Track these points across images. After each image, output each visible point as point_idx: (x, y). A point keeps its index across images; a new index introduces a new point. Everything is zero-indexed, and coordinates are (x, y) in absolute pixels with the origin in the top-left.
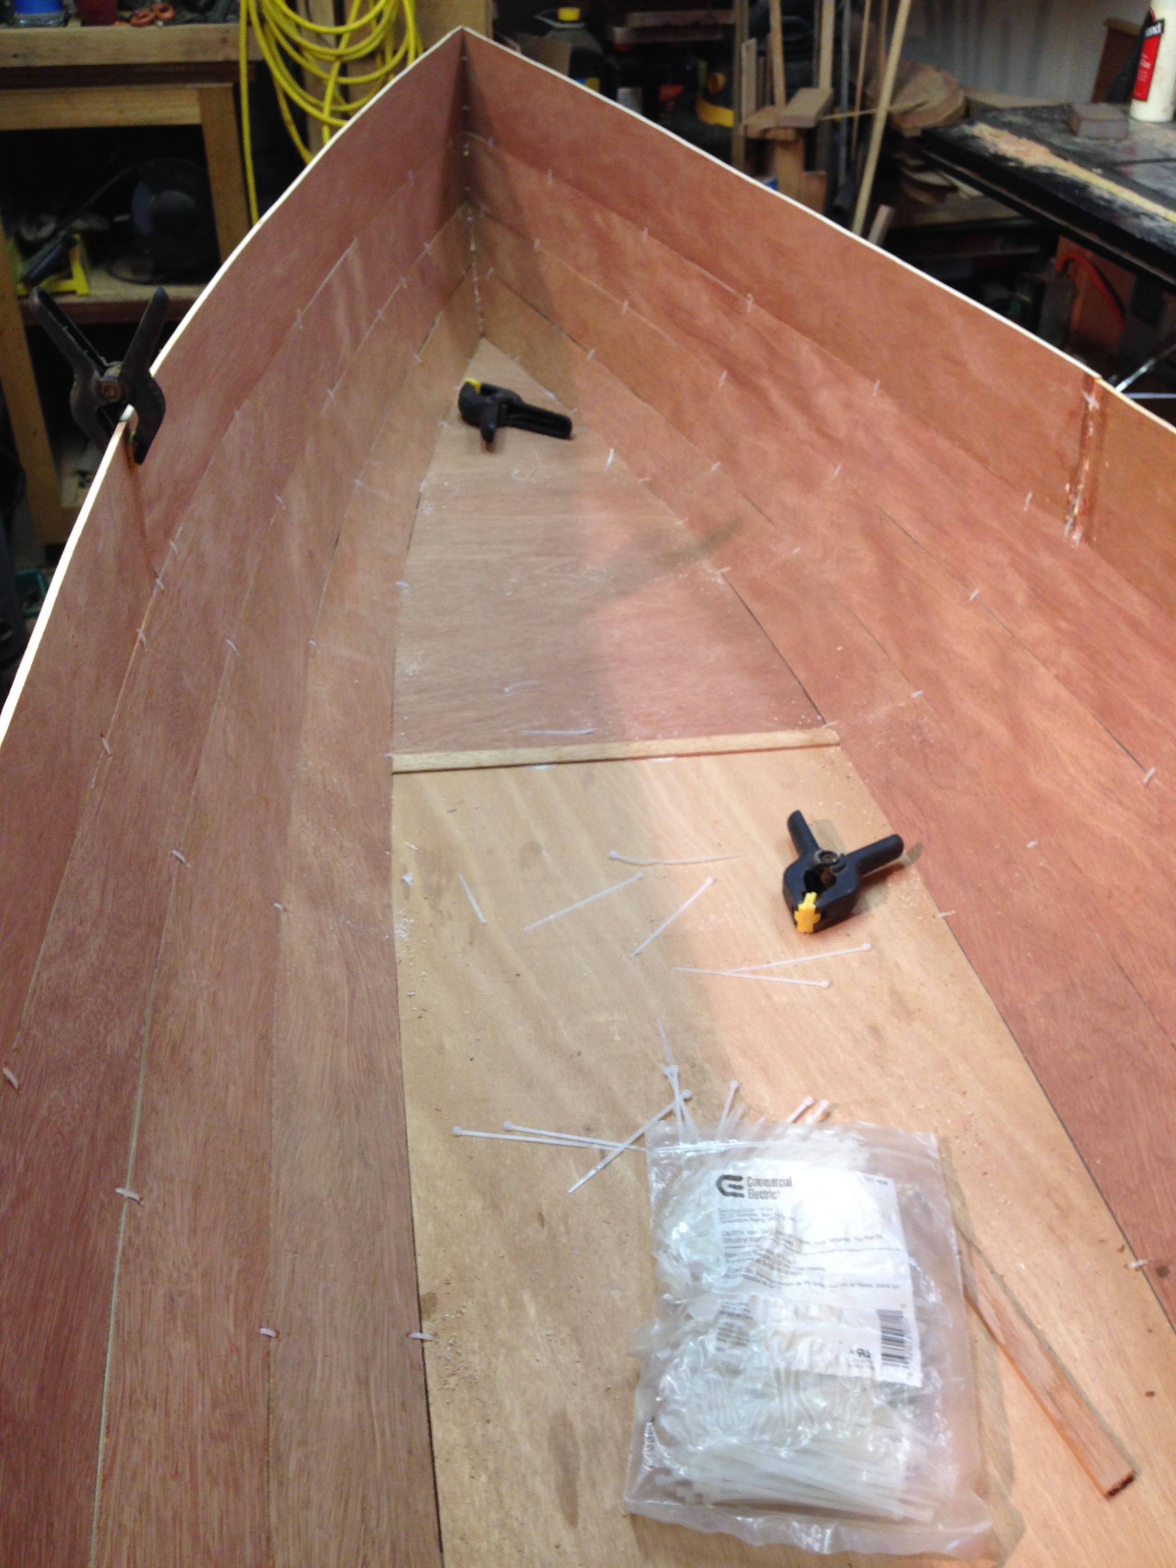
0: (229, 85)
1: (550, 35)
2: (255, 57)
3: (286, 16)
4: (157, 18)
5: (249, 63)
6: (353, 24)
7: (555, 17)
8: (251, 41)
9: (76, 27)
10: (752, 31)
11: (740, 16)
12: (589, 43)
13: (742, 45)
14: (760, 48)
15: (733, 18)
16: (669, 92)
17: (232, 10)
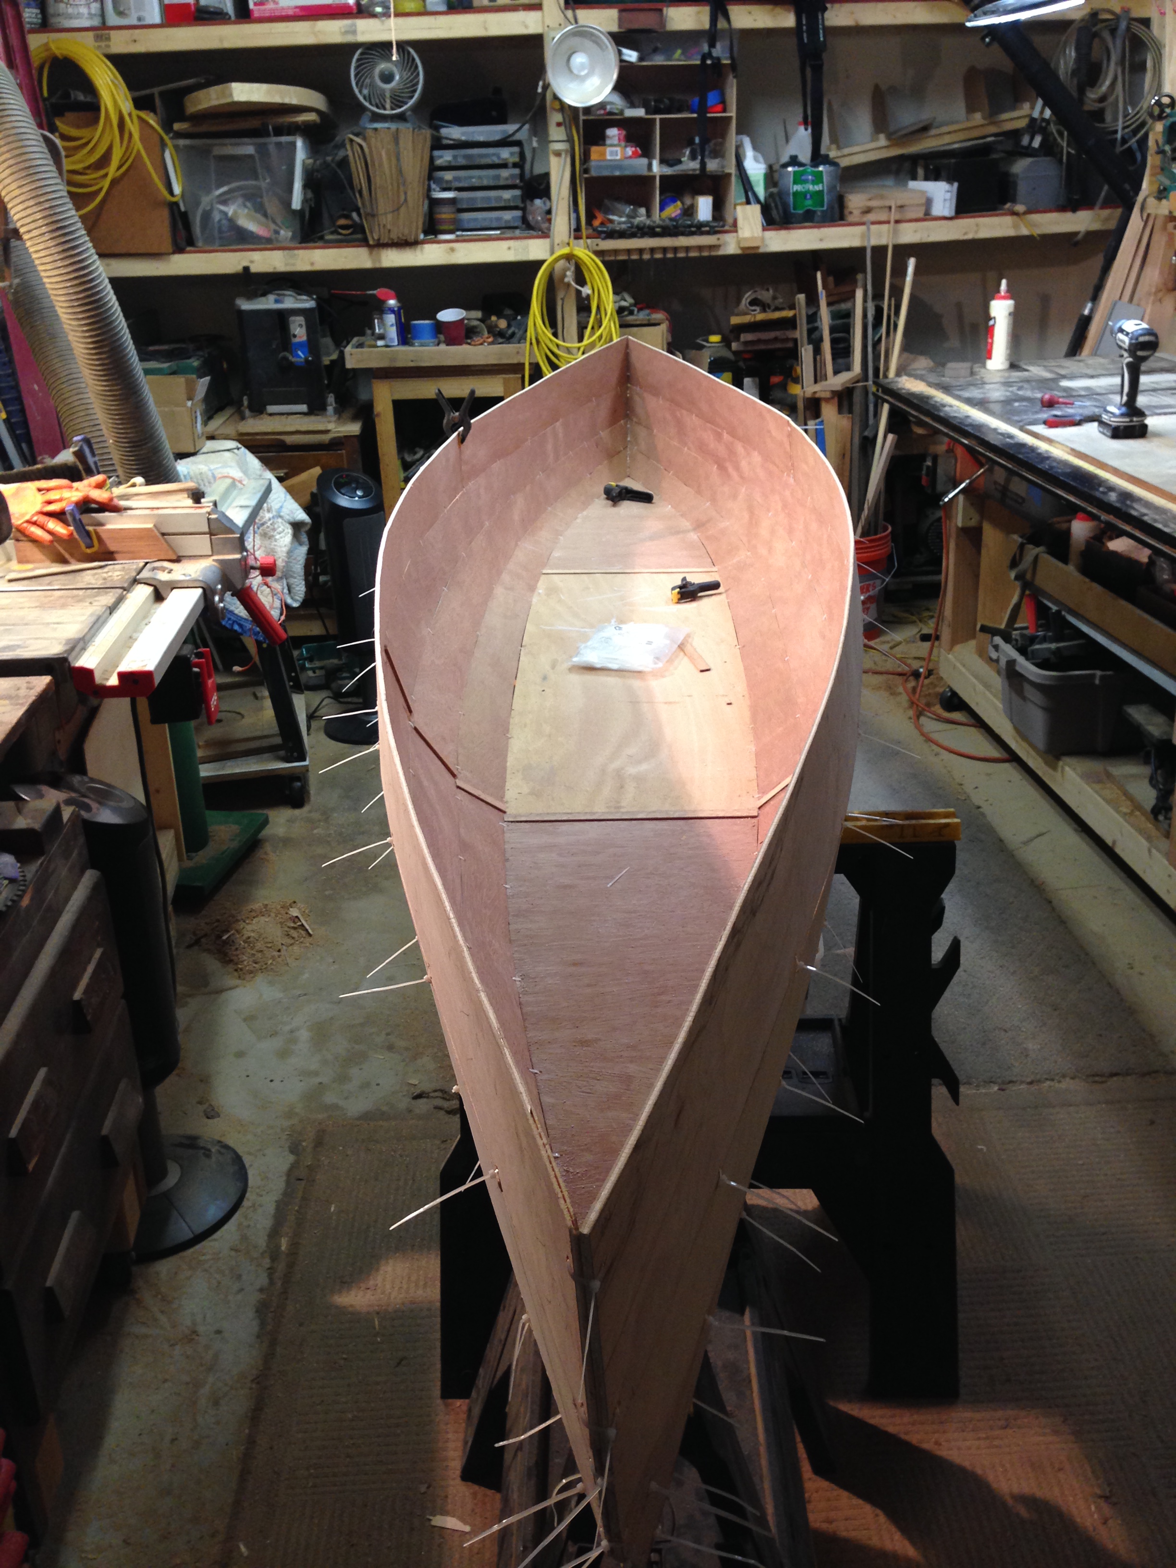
0: (520, 376)
1: (704, 350)
2: (533, 361)
3: (551, 340)
4: (485, 342)
5: (530, 364)
6: (586, 342)
7: (707, 341)
8: (531, 352)
9: (443, 347)
10: (810, 341)
11: (801, 333)
12: (726, 354)
13: (803, 350)
14: (817, 351)
15: (797, 334)
16: (775, 379)
17: (523, 338)
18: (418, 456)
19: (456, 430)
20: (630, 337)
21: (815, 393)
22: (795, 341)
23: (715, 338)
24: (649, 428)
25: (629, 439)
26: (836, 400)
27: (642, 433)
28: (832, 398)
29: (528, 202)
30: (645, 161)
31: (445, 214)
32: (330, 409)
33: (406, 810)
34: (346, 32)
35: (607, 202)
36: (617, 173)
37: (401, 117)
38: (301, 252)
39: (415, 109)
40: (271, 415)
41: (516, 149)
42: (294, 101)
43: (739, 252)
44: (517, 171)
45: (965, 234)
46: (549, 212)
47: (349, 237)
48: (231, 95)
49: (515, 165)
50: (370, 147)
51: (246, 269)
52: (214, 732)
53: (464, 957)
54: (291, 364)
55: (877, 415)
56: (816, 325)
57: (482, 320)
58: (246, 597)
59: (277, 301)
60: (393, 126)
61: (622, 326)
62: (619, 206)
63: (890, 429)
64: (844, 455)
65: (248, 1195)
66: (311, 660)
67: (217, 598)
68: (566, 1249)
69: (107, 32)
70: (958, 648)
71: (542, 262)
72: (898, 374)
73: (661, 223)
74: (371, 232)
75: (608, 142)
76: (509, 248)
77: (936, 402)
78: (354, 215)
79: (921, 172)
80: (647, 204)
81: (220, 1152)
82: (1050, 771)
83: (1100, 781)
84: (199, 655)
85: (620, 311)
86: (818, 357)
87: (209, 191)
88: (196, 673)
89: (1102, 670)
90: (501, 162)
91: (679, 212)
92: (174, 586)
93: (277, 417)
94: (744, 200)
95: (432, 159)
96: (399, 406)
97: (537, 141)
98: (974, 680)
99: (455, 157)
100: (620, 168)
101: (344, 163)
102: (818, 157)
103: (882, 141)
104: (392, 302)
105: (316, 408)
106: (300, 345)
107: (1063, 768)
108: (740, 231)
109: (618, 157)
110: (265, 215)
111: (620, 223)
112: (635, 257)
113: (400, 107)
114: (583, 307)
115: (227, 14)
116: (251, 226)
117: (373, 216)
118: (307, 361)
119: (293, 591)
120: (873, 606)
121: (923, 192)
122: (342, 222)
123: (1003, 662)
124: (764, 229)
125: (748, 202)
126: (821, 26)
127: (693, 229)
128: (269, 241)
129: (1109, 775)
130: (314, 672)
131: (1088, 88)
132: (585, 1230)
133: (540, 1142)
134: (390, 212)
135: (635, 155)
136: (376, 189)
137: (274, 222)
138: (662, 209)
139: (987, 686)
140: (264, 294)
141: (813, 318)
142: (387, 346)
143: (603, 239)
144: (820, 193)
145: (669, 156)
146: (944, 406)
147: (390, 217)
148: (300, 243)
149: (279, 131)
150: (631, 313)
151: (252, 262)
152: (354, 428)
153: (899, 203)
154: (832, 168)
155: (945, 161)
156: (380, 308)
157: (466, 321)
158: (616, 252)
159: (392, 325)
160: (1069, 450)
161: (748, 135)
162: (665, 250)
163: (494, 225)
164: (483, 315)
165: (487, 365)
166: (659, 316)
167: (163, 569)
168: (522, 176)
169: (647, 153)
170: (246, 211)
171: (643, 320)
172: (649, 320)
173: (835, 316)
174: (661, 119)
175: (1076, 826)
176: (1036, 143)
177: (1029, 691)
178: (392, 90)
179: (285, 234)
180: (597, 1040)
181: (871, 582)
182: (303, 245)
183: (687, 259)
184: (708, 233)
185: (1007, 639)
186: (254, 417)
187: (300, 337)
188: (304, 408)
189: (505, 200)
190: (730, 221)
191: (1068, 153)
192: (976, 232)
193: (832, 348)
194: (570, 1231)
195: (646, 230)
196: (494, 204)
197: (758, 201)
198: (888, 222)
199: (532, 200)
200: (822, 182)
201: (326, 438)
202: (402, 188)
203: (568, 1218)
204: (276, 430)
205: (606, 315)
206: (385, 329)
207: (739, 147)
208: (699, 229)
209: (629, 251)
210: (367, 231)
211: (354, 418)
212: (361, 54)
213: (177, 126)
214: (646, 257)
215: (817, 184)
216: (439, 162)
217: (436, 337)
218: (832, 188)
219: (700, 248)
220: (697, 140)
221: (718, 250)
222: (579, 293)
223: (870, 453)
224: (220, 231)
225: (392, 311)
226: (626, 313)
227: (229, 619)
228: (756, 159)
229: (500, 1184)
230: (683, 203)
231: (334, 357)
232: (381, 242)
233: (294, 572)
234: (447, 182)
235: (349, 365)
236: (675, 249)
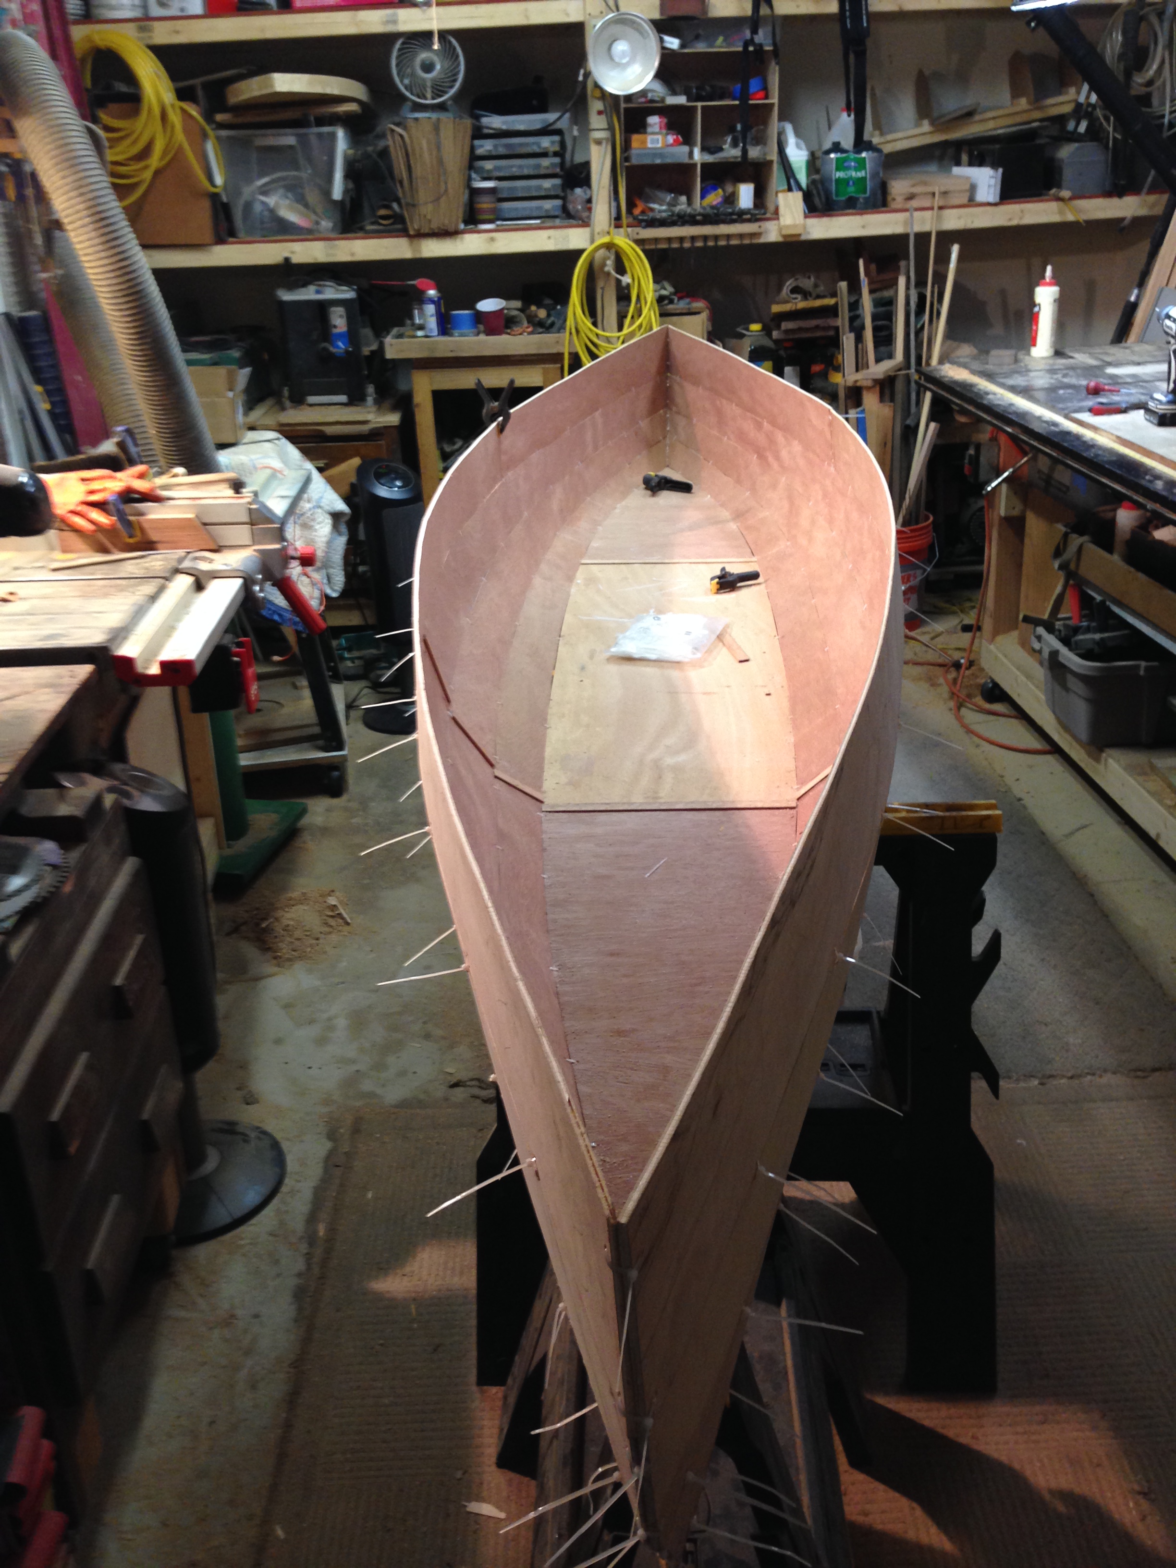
0: (559, 365)
1: (745, 338)
2: (572, 351)
3: (591, 330)
4: (524, 331)
5: (570, 354)
6: (626, 331)
7: (747, 329)
8: (571, 342)
9: (482, 337)
10: (852, 329)
11: (842, 321)
12: (767, 343)
13: (844, 338)
14: (859, 339)
15: (839, 322)
16: (816, 368)
17: (562, 328)
18: (456, 447)
19: (495, 420)
20: (670, 326)
21: (856, 381)
22: (837, 329)
23: (755, 327)
24: (688, 417)
25: (668, 429)
26: (878, 388)
27: (681, 422)
28: (873, 387)
29: (569, 191)
30: (686, 149)
31: (485, 204)
32: (370, 400)
33: (444, 800)
34: (388, 22)
35: (647, 190)
36: (658, 161)
37: (442, 107)
38: (341, 243)
39: (456, 98)
40: (311, 405)
41: (557, 138)
42: (335, 91)
43: (780, 239)
44: (557, 160)
45: (1010, 220)
46: (589, 201)
47: (388, 228)
48: (272, 86)
49: (556, 154)
50: (410, 137)
51: (287, 260)
52: (254, 721)
53: (501, 946)
54: (332, 356)
55: (919, 403)
56: (858, 313)
57: (521, 310)
58: (285, 587)
59: (318, 292)
60: (434, 116)
61: (662, 315)
62: (660, 194)
63: (932, 417)
64: (885, 444)
65: (287, 1181)
66: (349, 649)
67: (257, 588)
68: (603, 1237)
69: (148, 23)
70: (999, 638)
71: (581, 252)
72: (941, 362)
73: (702, 211)
74: (412, 223)
75: (649, 130)
76: (549, 238)
77: (980, 390)
78: (395, 206)
79: (965, 158)
80: (688, 192)
81: (259, 1139)
82: (1094, 763)
83: (1145, 774)
84: (239, 645)
85: (660, 300)
86: (860, 346)
87: (249, 181)
88: (237, 662)
89: (1147, 660)
90: (542, 151)
91: (720, 200)
92: (215, 575)
93: (316, 408)
94: (786, 187)
95: (472, 148)
96: (438, 396)
97: (578, 130)
98: (1015, 670)
99: (495, 146)
100: (661, 155)
101: (384, 153)
102: (860, 144)
103: (926, 126)
104: (432, 292)
105: (356, 399)
106: (340, 336)
107: (1106, 760)
108: (781, 219)
109: (660, 145)
110: (306, 206)
111: (660, 211)
112: (675, 245)
113: (441, 96)
114: (623, 296)
115: (268, 5)
116: (291, 215)
117: (414, 206)
118: (347, 352)
119: (332, 581)
120: (914, 597)
121: (968, 178)
122: (382, 212)
123: (1046, 654)
124: (806, 217)
125: (790, 189)
126: (864, 12)
127: (735, 217)
128: (309, 231)
129: (1153, 768)
130: (353, 662)
131: (1135, 73)
132: (623, 1219)
133: (578, 1131)
134: (431, 202)
135: (676, 143)
136: (416, 179)
137: (315, 213)
138: (703, 197)
139: (1029, 677)
140: (304, 285)
141: (855, 306)
142: (426, 336)
143: (644, 227)
144: (864, 179)
145: (711, 143)
146: (987, 393)
147: (430, 207)
148: (342, 233)
149: (321, 121)
150: (671, 302)
151: (293, 252)
152: (393, 419)
153: (943, 189)
154: (875, 154)
155: (991, 147)
156: (419, 298)
157: (506, 311)
158: (656, 240)
159: (432, 316)
160: (1114, 438)
161: (792, 122)
162: (705, 238)
163: (535, 214)
164: (523, 304)
165: (526, 355)
166: (699, 305)
167: (204, 559)
168: (562, 165)
169: (688, 140)
170: (287, 202)
171: (682, 309)
172: (689, 309)
173: (877, 303)
174: (703, 107)
175: (1119, 819)
176: (1082, 128)
177: (1072, 682)
178: (433, 80)
179: (326, 224)
180: (634, 1030)
181: (912, 572)
182: (344, 236)
183: (728, 247)
184: (749, 221)
185: (1050, 629)
186: (294, 408)
187: (341, 328)
188: (343, 398)
189: (546, 189)
190: (771, 208)
191: (1115, 138)
192: (1021, 218)
193: (874, 336)
194: (608, 1220)
195: (687, 218)
196: (534, 194)
197: (800, 188)
198: (932, 208)
199: (572, 188)
200: (865, 168)
201: (365, 428)
202: (442, 178)
203: (605, 1207)
204: (316, 421)
205: (646, 303)
206: (425, 320)
207: (781, 134)
208: (741, 216)
209: (669, 240)
210: (408, 220)
211: (394, 408)
212: (403, 43)
213: (219, 117)
214: (687, 245)
215: (860, 170)
216: (480, 152)
217: (476, 327)
218: (875, 175)
219: (741, 236)
220: (739, 127)
221: (759, 238)
222: (619, 282)
223: (912, 441)
224: (262, 222)
225: (432, 301)
226: (666, 302)
227: (270, 609)
228: (798, 146)
229: (537, 1173)
230: (724, 190)
231: (374, 347)
232: (422, 231)
233: (334, 562)
234: (489, 171)
235: (390, 354)
236: (716, 238)
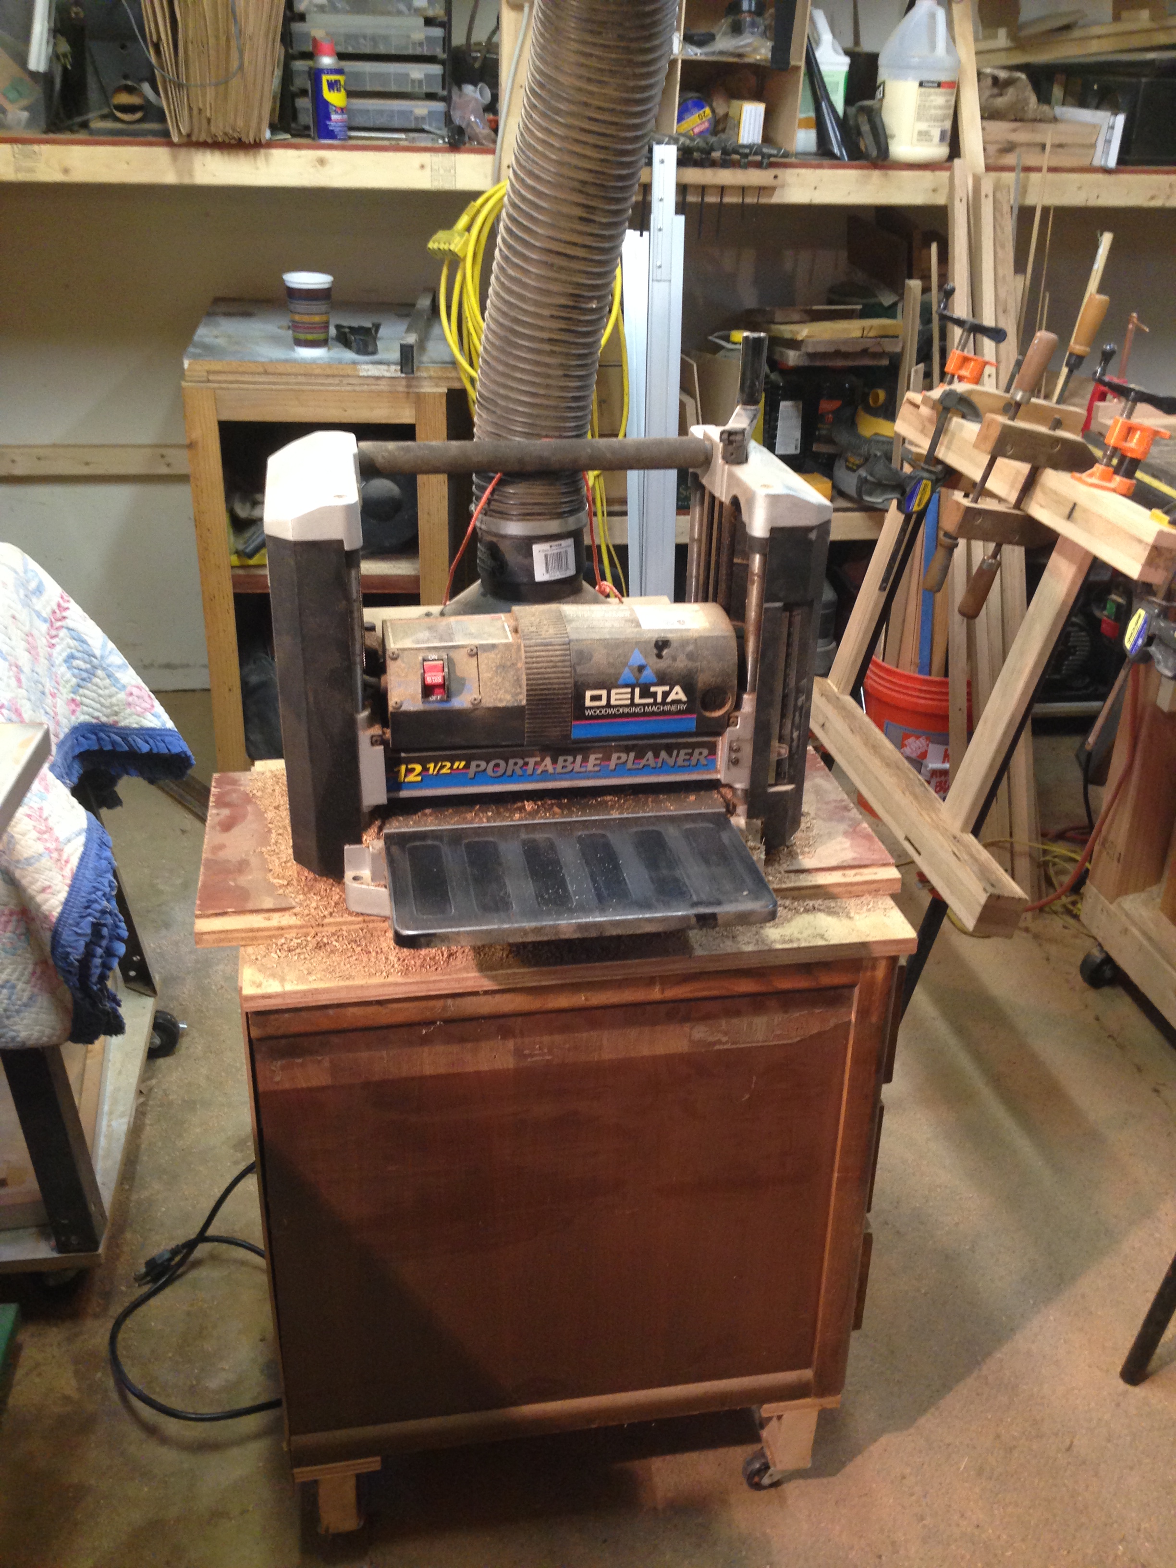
1: (722, 353)
13: (912, 371)
16: (828, 406)
29: (455, 90)
38: (45, 149)
45: (1152, 198)
46: (493, 108)
47: (133, 127)
49: (435, 20)
70: (1128, 897)
73: (680, 142)
74: (176, 120)
76: (422, 167)
78: (146, 87)
79: (1057, 92)
91: (706, 125)
94: (813, 114)
103: (1004, 41)
122: (124, 99)
127: (729, 157)
134: (211, 86)
136: (186, 43)
138: (680, 119)
145: (701, 30)
147: (210, 94)
148: (46, 132)
153: (1057, 141)
163: (396, 124)
168: (447, 40)
179: (18, 114)
182: (51, 136)
184: (759, 165)
189: (413, 81)
190: (787, 148)
192: (1169, 197)
196: (394, 88)
197: (836, 117)
199: (460, 84)
202: (234, 43)
207: (811, 28)
208: (739, 157)
210: (168, 117)
220: (746, 4)
221: (771, 196)
228: (834, 50)
230: (713, 111)
232: (194, 138)
